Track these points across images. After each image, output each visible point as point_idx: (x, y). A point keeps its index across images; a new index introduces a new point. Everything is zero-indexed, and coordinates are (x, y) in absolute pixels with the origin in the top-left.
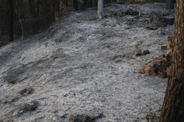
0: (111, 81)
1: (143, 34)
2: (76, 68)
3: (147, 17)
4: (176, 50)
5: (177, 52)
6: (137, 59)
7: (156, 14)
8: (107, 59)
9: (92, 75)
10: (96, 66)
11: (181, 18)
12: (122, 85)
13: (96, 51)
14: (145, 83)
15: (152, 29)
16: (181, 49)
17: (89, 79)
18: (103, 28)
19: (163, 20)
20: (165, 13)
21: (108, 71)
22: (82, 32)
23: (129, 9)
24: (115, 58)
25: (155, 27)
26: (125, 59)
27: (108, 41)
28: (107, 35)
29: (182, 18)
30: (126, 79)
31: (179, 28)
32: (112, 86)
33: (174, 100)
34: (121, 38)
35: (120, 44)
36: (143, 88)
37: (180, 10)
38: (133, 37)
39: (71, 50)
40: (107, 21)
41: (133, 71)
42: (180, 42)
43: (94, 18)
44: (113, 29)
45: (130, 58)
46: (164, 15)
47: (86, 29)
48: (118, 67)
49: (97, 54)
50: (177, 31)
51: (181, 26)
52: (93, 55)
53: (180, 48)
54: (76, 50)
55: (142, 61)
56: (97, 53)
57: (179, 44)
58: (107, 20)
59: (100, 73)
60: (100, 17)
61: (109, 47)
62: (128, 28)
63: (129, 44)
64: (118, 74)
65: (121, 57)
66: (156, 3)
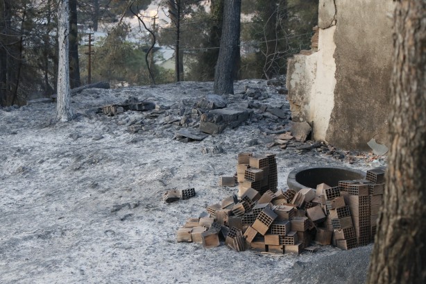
0: (117, 263)
1: (172, 152)
2: (25, 239)
3: (176, 113)
4: (399, 148)
5: (403, 152)
6: (169, 212)
7: (196, 106)
8: (96, 213)
9: (68, 251)
10: (74, 231)
11: (410, 70)
12: (146, 272)
13: (67, 196)
14: (197, 265)
15: (191, 140)
16: (413, 144)
17: (63, 263)
18: (75, 143)
19: (215, 119)
20: (216, 102)
21: (104, 241)
22: (24, 154)
23: (130, 98)
24: (116, 210)
25: (197, 135)
26: (140, 211)
27: (92, 172)
28: (87, 159)
29: (414, 67)
30: (151, 257)
31: (406, 94)
32: (120, 276)
33: (396, 272)
34: (121, 165)
35: (122, 178)
36: (196, 277)
37: (406, 48)
38: (149, 161)
39: (5, 198)
40: (81, 127)
41: (166, 238)
42: (410, 127)
43: (49, 120)
44: (99, 145)
45: (152, 209)
46: (215, 107)
47: (32, 148)
48: (126, 230)
49: (71, 204)
50: (401, 102)
51: (411, 89)
52: (61, 207)
53: (410, 144)
54: (18, 197)
55: (181, 214)
56: (69, 202)
57: (408, 134)
58: (79, 124)
59: (86, 247)
60: (64, 119)
61: (95, 186)
62: (135, 141)
63: (142, 177)
64: (130, 248)
65: (130, 208)
66: (187, 83)
